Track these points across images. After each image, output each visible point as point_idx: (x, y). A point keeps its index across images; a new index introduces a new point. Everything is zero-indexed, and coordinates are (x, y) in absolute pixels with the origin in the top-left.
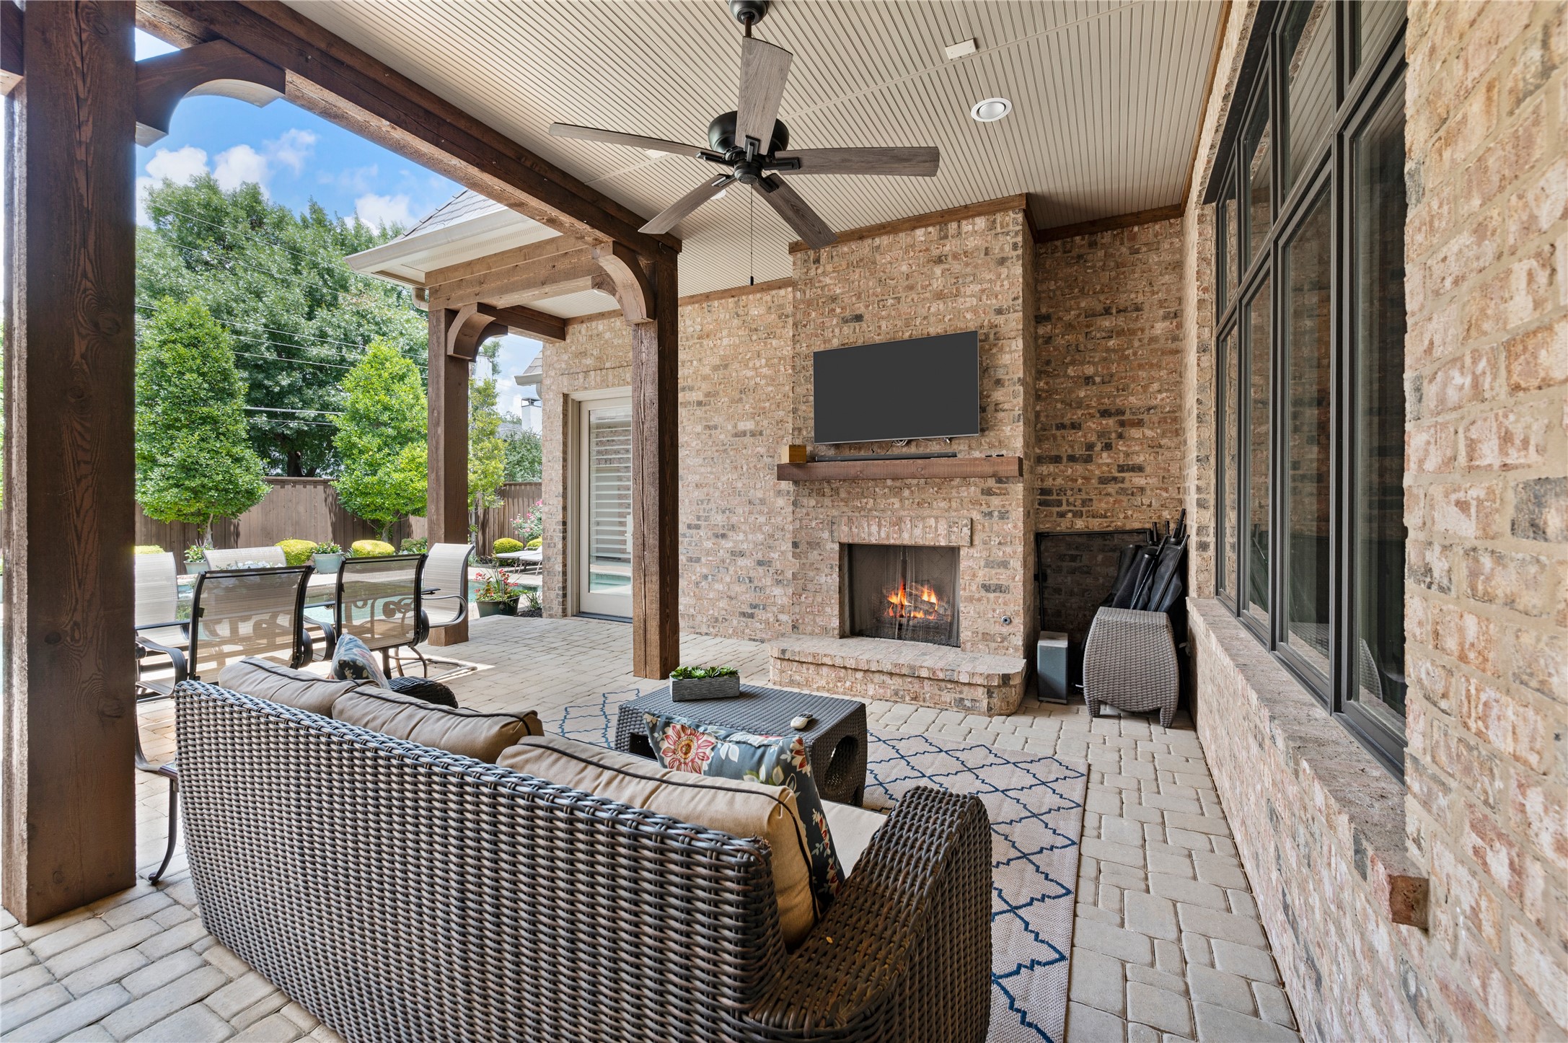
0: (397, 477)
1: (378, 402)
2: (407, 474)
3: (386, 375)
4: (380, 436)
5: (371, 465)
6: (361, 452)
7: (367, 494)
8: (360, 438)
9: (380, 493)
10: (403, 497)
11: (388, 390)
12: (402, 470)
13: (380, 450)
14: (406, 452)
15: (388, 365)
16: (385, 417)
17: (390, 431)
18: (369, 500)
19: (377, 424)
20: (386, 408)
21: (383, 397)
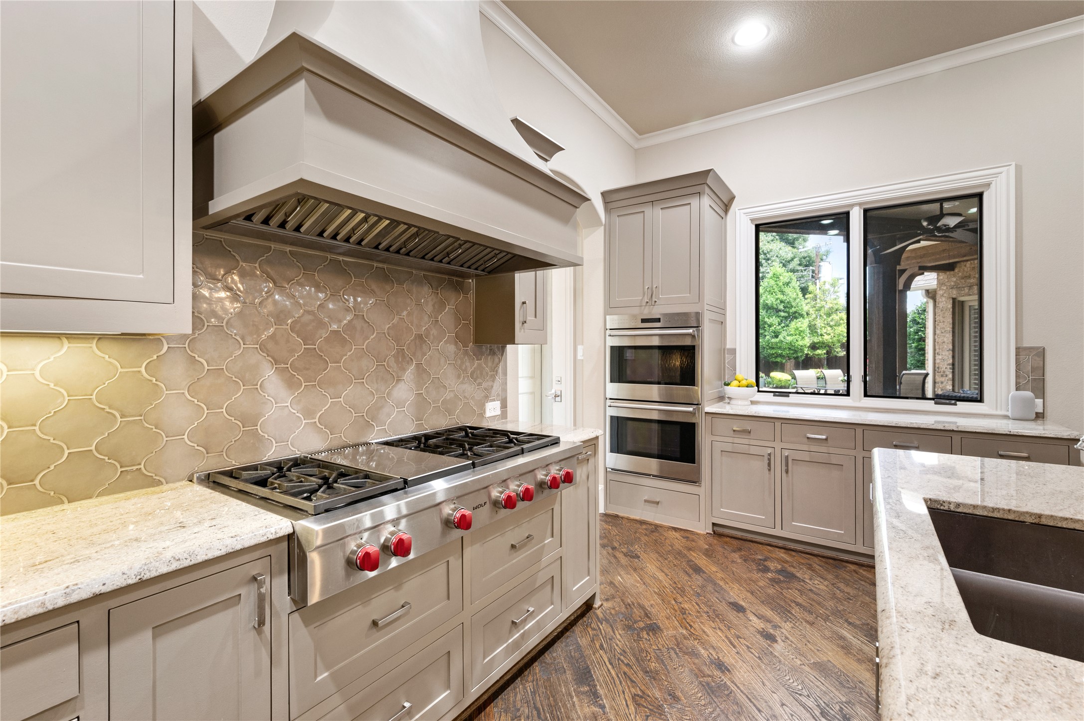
0: (789, 339)
1: (777, 299)
2: (794, 337)
3: (781, 284)
4: (779, 317)
5: (774, 332)
6: (770, 326)
7: (773, 348)
8: (769, 318)
9: (780, 348)
10: (792, 350)
11: (782, 292)
12: (792, 335)
13: (779, 324)
14: (793, 325)
15: (781, 278)
16: (781, 307)
17: (782, 314)
18: (774, 351)
19: (778, 311)
20: (782, 302)
21: (781, 296)
